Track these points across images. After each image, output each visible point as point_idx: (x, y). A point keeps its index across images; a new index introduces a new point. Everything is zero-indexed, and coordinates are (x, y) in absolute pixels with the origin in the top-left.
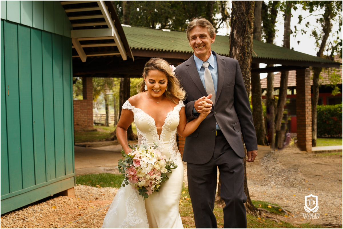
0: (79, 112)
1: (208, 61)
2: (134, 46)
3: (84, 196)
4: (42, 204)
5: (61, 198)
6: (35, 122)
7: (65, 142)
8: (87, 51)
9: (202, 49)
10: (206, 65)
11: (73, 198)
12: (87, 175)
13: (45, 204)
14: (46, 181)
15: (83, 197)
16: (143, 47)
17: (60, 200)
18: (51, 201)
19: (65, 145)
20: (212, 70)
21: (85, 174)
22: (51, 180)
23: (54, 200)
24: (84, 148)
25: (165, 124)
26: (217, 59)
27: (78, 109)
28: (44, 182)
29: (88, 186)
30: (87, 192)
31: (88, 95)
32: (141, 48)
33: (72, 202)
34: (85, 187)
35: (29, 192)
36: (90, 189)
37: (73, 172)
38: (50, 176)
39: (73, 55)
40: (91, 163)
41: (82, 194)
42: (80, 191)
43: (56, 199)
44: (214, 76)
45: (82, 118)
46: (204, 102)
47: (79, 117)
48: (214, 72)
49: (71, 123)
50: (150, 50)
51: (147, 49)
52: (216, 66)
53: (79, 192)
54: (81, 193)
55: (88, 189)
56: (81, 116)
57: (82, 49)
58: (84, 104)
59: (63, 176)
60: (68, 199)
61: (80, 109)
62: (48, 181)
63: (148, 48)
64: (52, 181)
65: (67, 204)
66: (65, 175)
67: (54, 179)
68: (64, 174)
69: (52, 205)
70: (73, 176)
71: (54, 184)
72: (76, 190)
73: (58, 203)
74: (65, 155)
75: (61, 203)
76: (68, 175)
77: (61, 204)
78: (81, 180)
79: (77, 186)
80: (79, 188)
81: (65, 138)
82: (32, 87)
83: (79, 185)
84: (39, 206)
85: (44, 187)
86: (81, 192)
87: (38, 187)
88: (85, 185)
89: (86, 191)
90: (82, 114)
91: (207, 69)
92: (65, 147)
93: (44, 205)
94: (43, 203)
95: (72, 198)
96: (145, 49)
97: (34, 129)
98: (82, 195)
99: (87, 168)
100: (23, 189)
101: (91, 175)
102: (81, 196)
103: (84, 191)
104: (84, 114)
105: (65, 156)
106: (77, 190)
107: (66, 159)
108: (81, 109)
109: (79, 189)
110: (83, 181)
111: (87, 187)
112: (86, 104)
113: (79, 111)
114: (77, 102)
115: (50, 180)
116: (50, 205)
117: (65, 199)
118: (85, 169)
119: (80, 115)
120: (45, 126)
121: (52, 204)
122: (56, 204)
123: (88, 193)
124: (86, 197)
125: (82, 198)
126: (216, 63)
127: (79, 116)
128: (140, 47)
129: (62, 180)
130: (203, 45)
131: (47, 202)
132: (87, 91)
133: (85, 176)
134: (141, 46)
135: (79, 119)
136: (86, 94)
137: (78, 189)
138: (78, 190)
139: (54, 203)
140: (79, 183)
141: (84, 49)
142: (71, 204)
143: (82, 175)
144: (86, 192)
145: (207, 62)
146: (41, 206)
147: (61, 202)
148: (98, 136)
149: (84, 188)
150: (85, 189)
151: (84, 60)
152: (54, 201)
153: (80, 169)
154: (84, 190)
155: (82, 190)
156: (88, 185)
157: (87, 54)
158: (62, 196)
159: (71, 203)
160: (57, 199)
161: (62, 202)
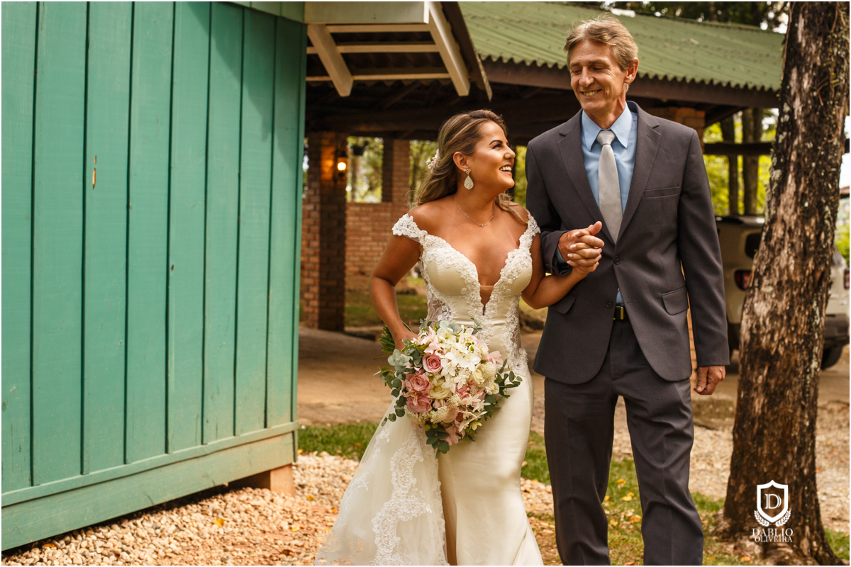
0: (369, 239)
1: (612, 128)
2: (514, 54)
3: (329, 489)
4: (186, 509)
5: (246, 495)
6: (174, 268)
7: (270, 331)
8: (354, 63)
9: (595, 97)
10: (607, 139)
11: (284, 498)
12: (355, 424)
13: (195, 510)
14: (202, 443)
15: (325, 492)
16: (539, 59)
17: (243, 502)
18: (215, 504)
19: (269, 339)
20: (620, 152)
21: (349, 421)
22: (219, 441)
23: (225, 501)
24: (368, 342)
25: (501, 280)
26: (640, 125)
27: (365, 229)
28: (196, 445)
29: (349, 459)
30: (341, 478)
31: (395, 189)
32: (534, 63)
33: (279, 508)
34: (337, 462)
35: (144, 474)
36: (352, 468)
37: (292, 420)
38: (217, 429)
39: (309, 74)
40: (374, 391)
41: (324, 482)
42: (321, 472)
43: (230, 498)
44: (623, 167)
45: (376, 254)
46: (581, 245)
47: (366, 252)
48: (625, 158)
49: (292, 275)
50: (560, 67)
51: (550, 66)
52: (633, 141)
53: (317, 475)
54: (322, 479)
55: (347, 470)
56: (374, 249)
57: (341, 59)
58: (382, 214)
59: (259, 431)
60: (268, 498)
61: (370, 229)
62: (209, 444)
63: (554, 61)
64: (220, 443)
65: (262, 515)
66: (265, 426)
67: (229, 439)
68: (263, 424)
69: (215, 515)
70: (291, 430)
71: (229, 451)
72: (311, 470)
73: (234, 509)
74: (269, 368)
75: (244, 509)
76: (273, 427)
77: (243, 514)
78: (333, 440)
79: (318, 458)
80: (322, 465)
81: (270, 319)
82: (172, 165)
83: (324, 453)
84: (176, 515)
85: (196, 460)
86: (323, 476)
87: (174, 461)
88: (341, 455)
89: (340, 474)
90: (375, 244)
91: (608, 147)
92: (269, 344)
93: (192, 514)
94: (189, 506)
95: (283, 495)
96: (545, 65)
97: (171, 287)
98: (323, 486)
99: (357, 402)
100: (125, 462)
101: (365, 425)
102: (320, 489)
103: (333, 472)
104: (381, 244)
105: (269, 371)
106: (314, 468)
107: (268, 379)
108: (374, 230)
109: (319, 468)
110: (338, 442)
111: (347, 461)
112: (388, 215)
113: (367, 234)
114: (364, 209)
115: (216, 439)
116: (211, 514)
117: (258, 500)
118: (352, 407)
119: (371, 247)
120: (208, 281)
121: (214, 511)
122: (229, 511)
123: (344, 481)
124: (332, 494)
125: (323, 494)
126: (633, 135)
127: (368, 249)
128: (529, 59)
129: (252, 440)
130: (598, 89)
131: (201, 505)
132: (395, 178)
133: (349, 427)
134: (533, 56)
135: (366, 258)
136: (391, 186)
137: (316, 466)
138: (317, 470)
139: (223, 510)
140: (325, 450)
141: (345, 56)
142: (274, 515)
143: (340, 424)
144: (337, 479)
145: (611, 130)
146: (182, 515)
147: (243, 507)
148: (415, 308)
149: (334, 465)
150: (338, 470)
151: (344, 90)
152: (223, 504)
153: (339, 405)
154: (335, 470)
155: (328, 470)
156: (350, 456)
157: (353, 73)
158: (254, 488)
159: (273, 512)
160: (235, 496)
161: (249, 506)
